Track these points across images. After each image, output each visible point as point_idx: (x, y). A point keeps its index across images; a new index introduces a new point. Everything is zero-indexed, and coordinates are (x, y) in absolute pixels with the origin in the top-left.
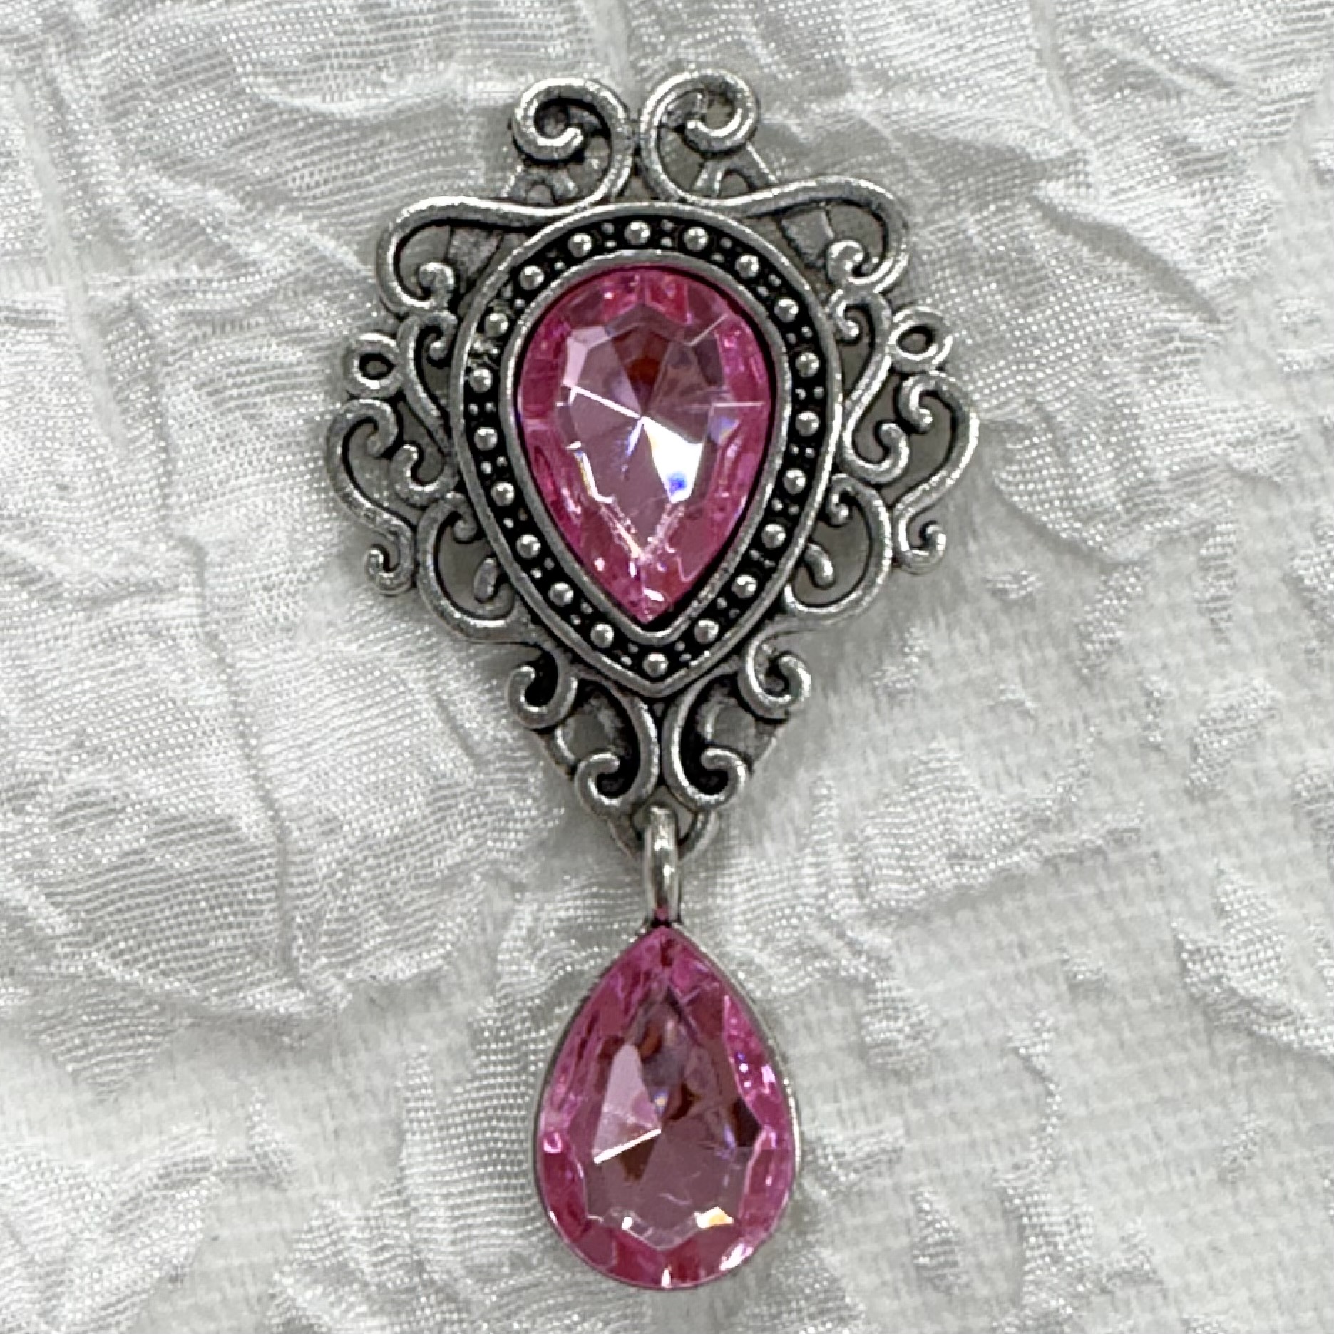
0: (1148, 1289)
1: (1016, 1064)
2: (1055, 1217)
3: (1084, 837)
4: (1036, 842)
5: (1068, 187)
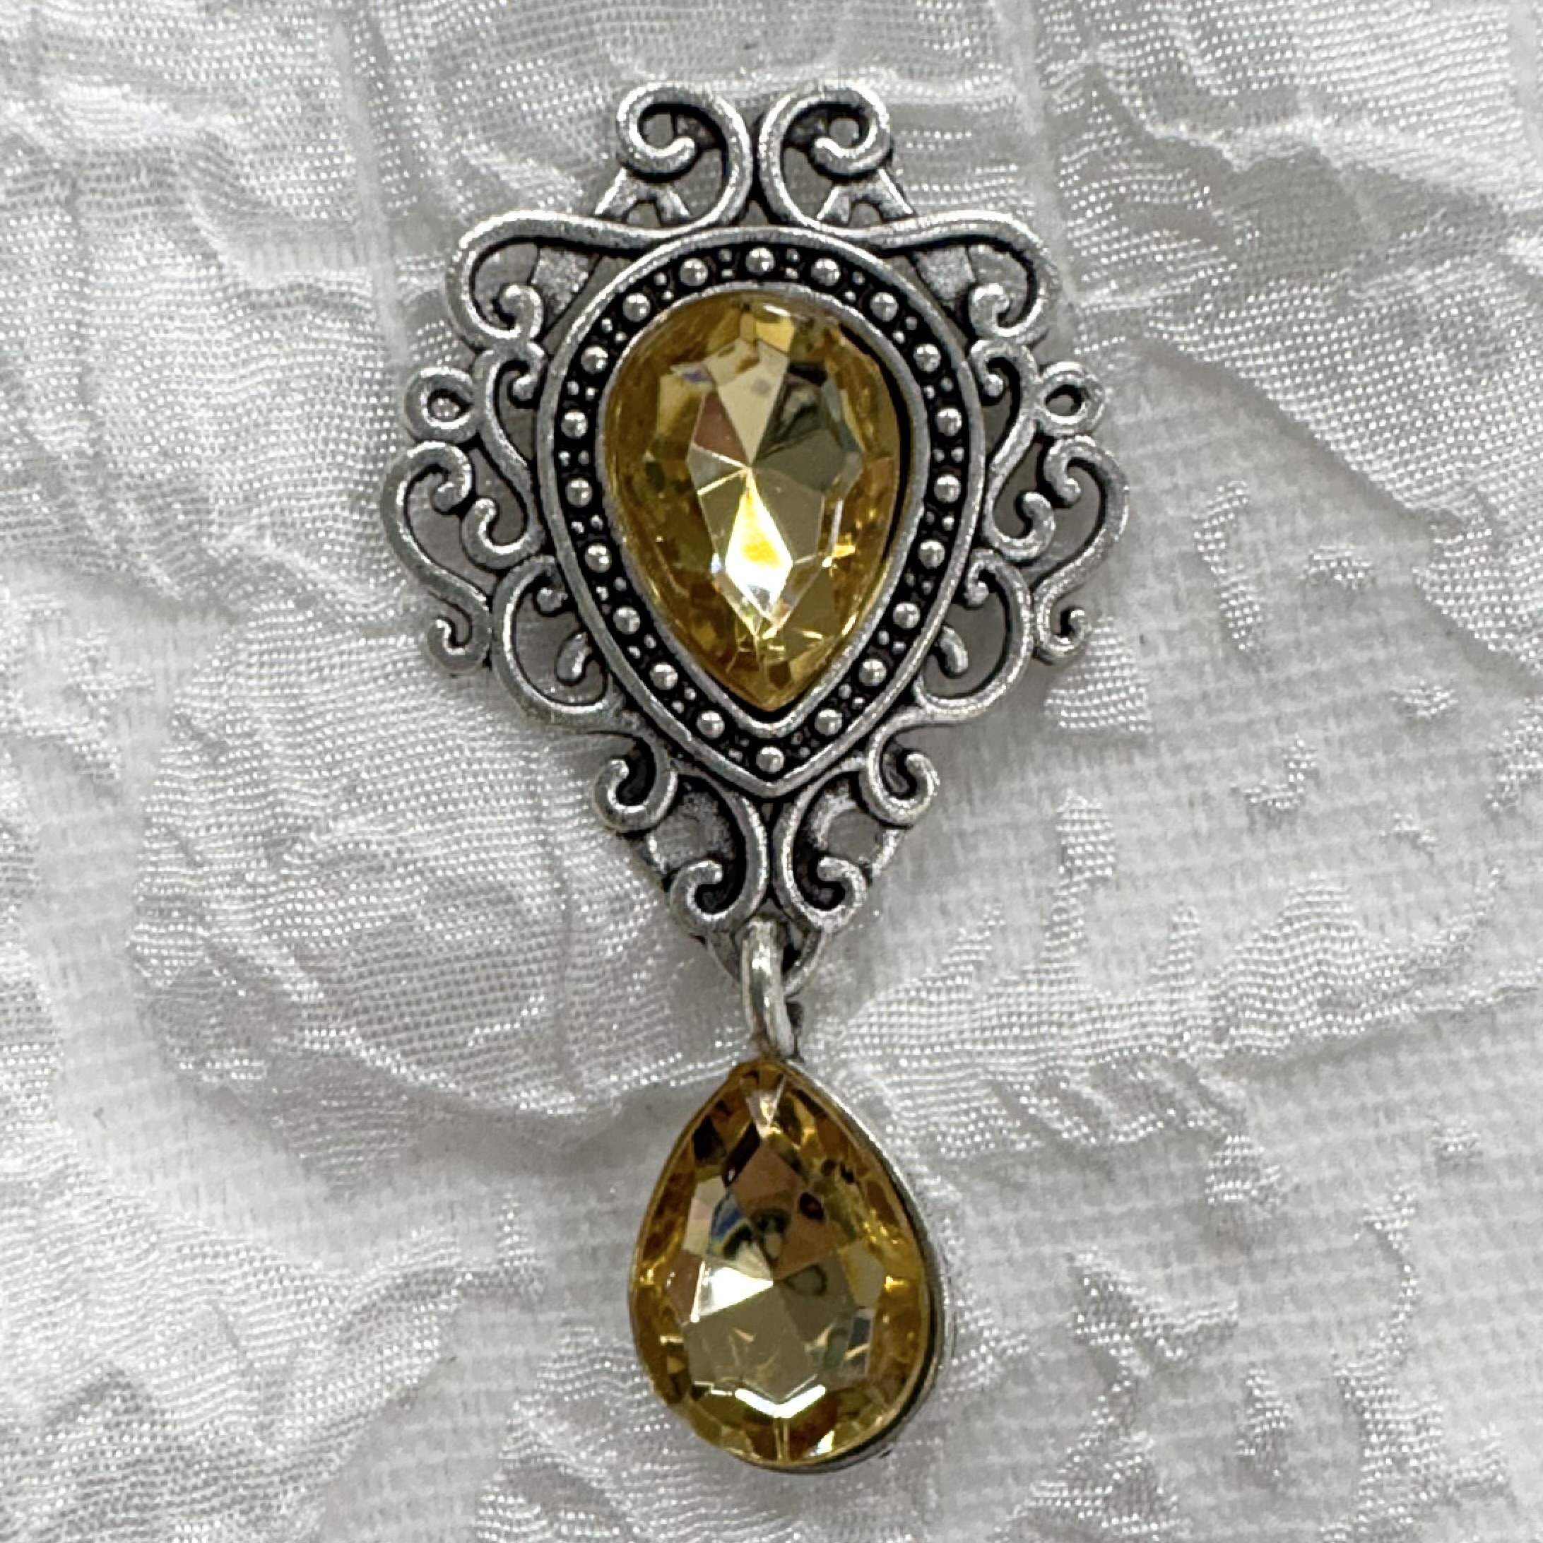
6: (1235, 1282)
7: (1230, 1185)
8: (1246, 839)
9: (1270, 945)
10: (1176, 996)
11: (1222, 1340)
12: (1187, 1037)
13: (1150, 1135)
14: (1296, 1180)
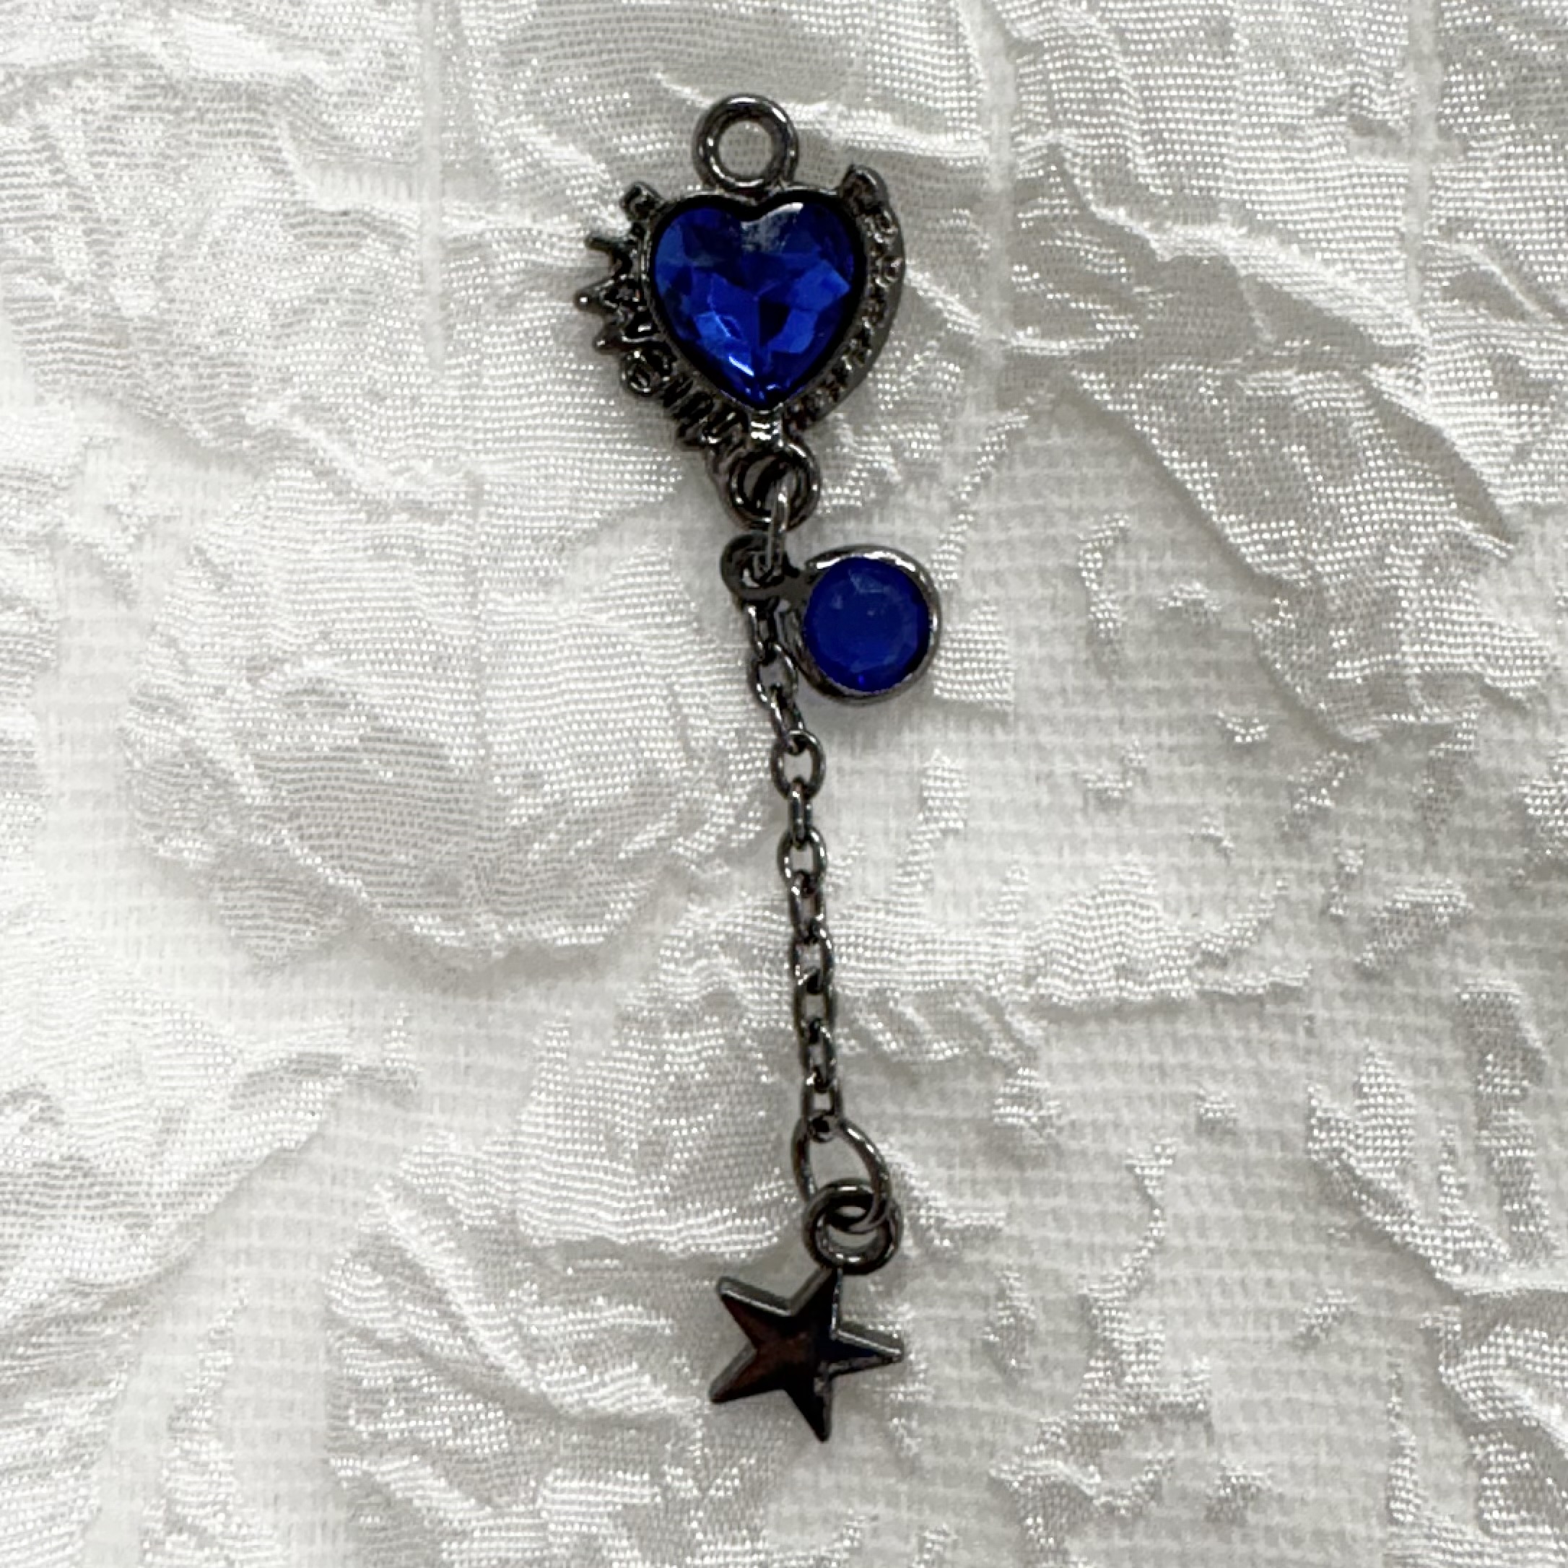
0: (1196, 1427)
1: (1129, 1181)
2: (1126, 1334)
3: (1248, 982)
4: (1201, 975)
5: (1398, 376)
6: (1006, 1192)
7: (1015, 1110)
8: (1078, 817)
9: (1083, 911)
10: (999, 941)
11: (986, 1240)
12: (1001, 978)
13: (956, 1057)
14: (1073, 1116)
